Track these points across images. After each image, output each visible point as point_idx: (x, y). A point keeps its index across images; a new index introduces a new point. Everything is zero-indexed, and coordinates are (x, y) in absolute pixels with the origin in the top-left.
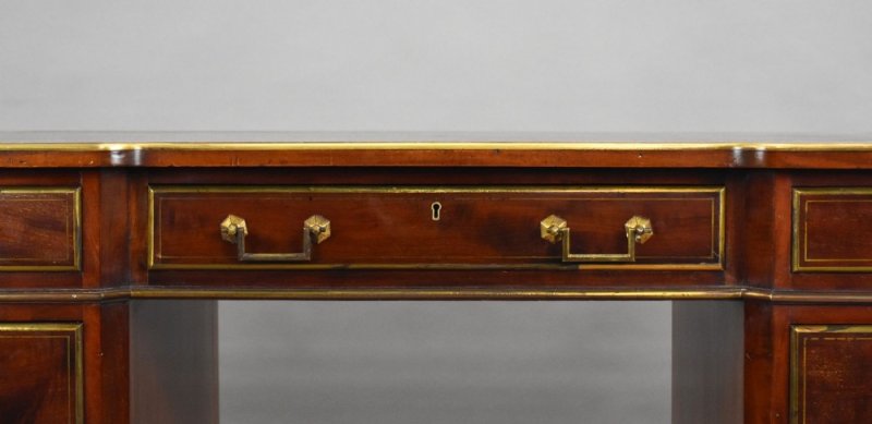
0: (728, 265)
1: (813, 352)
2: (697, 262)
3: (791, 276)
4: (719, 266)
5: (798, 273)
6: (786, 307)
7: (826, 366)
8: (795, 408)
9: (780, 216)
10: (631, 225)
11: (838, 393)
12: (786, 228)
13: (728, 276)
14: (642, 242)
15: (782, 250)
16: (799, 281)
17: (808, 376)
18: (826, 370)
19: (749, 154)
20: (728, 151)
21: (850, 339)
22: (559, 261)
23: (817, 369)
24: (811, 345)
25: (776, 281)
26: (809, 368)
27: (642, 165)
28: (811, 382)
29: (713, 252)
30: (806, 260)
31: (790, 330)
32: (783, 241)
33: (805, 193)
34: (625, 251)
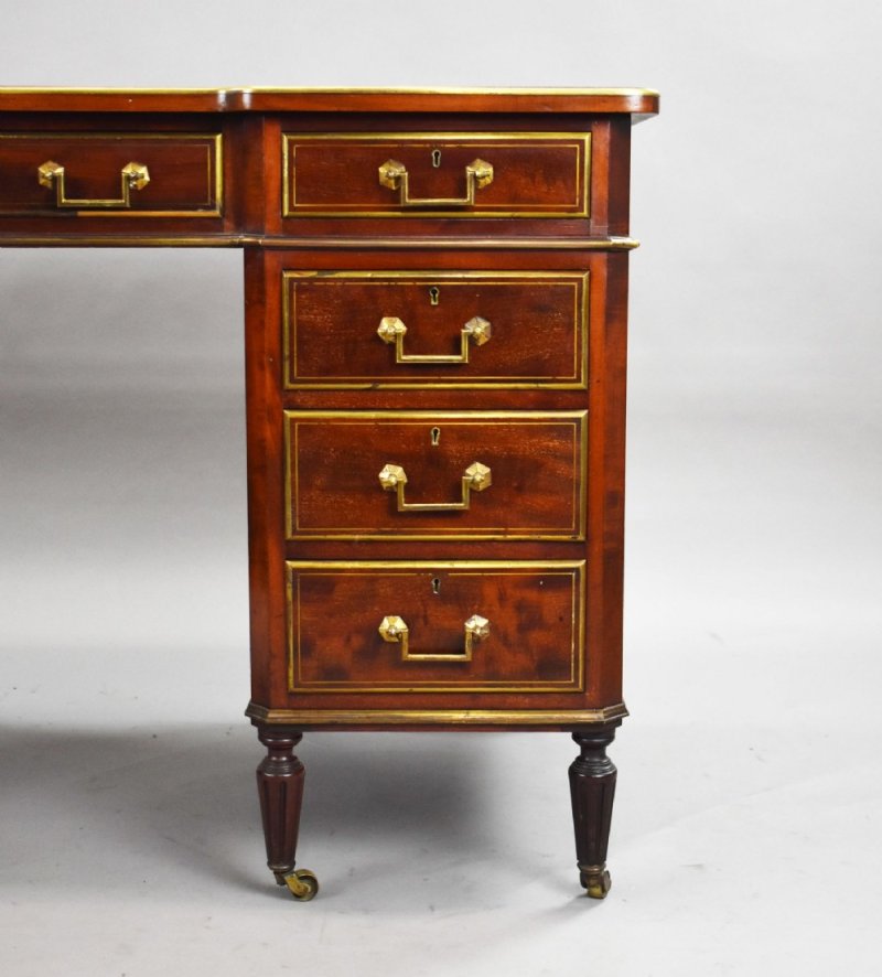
0: (227, 212)
1: (303, 296)
2: (195, 209)
3: (281, 220)
4: (217, 213)
5: (288, 218)
6: (278, 253)
7: (315, 311)
8: (287, 353)
9: (269, 161)
10: (128, 170)
11: (328, 338)
12: (275, 173)
13: (227, 223)
14: (140, 188)
15: (273, 196)
16: (290, 226)
17: (298, 321)
18: (315, 315)
19: (234, 97)
20: (213, 95)
21: (339, 284)
22: (55, 208)
23: (307, 313)
24: (301, 290)
25: (268, 227)
26: (299, 313)
27: (132, 109)
28: (301, 325)
29: (209, 199)
30: (296, 205)
31: (281, 275)
32: (273, 185)
33: (293, 137)
34: (119, 197)
